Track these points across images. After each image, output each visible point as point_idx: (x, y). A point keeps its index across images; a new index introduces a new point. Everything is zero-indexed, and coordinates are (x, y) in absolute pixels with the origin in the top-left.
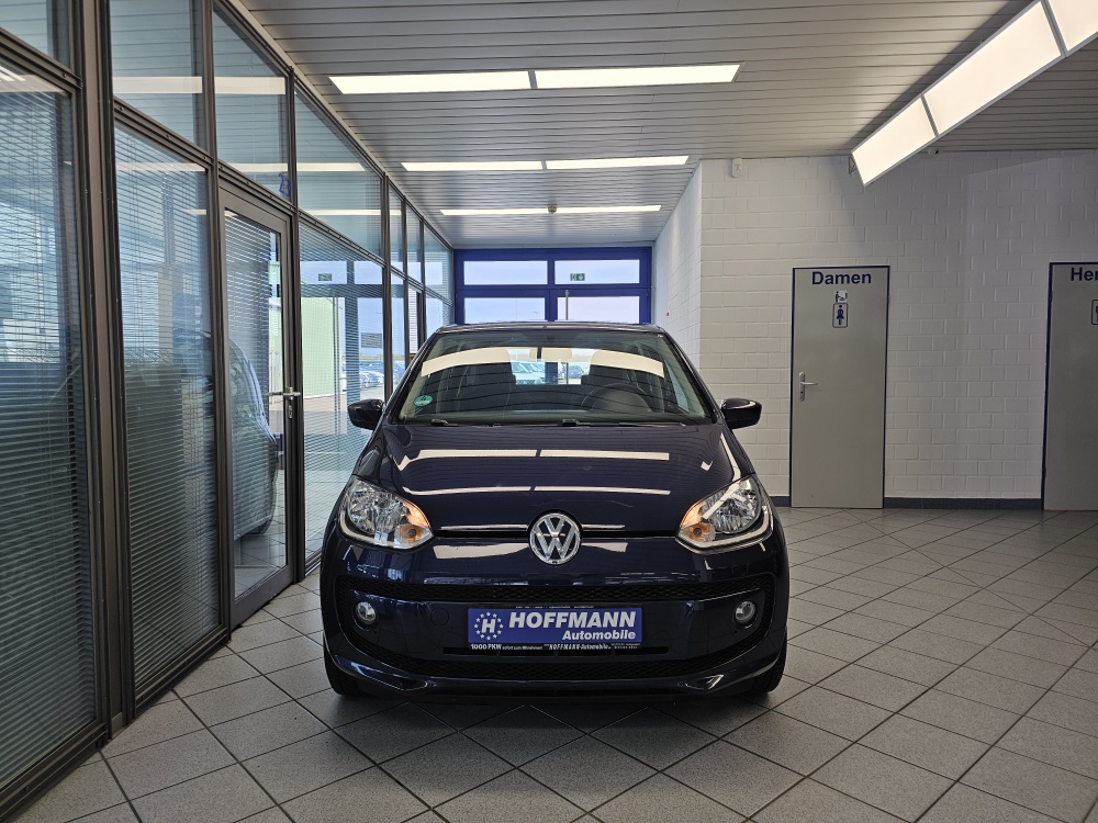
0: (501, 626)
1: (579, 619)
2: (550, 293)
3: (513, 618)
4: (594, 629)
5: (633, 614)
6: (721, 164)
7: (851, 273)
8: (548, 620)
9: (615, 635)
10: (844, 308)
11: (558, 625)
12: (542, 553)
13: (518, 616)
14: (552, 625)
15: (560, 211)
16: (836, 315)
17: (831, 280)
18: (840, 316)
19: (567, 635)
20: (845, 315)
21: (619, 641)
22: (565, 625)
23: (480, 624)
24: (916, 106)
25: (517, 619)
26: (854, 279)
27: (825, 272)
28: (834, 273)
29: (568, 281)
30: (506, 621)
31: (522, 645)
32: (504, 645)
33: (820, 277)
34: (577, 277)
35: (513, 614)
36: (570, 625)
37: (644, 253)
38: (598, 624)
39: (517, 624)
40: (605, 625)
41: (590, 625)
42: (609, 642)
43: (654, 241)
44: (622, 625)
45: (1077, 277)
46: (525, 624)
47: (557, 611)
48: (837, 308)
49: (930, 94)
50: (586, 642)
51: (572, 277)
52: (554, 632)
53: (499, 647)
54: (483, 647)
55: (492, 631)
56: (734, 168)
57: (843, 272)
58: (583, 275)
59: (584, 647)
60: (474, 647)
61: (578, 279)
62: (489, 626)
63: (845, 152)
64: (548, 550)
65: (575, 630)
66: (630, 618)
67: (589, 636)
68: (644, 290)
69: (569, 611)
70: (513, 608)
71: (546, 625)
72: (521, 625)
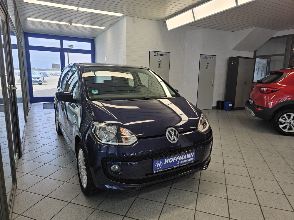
0: (162, 164)
1: (181, 158)
2: (62, 51)
3: (166, 161)
4: (185, 159)
5: (193, 153)
6: (131, 18)
7: (162, 53)
8: (174, 159)
9: (189, 160)
10: (161, 63)
11: (177, 160)
12: (171, 140)
13: (167, 160)
14: (175, 160)
15: (73, 24)
16: (159, 64)
17: (158, 55)
18: (160, 65)
19: (179, 163)
20: (161, 64)
21: (190, 161)
22: (178, 160)
23: (157, 165)
24: (190, 11)
25: (167, 161)
26: (163, 55)
27: (157, 53)
28: (159, 53)
29: (68, 47)
30: (164, 162)
31: (167, 168)
32: (163, 169)
33: (156, 54)
34: (71, 46)
35: (166, 160)
36: (179, 160)
37: (92, 41)
38: (186, 158)
39: (166, 162)
40: (187, 158)
41: (184, 159)
42: (187, 162)
43: (95, 38)
44: (191, 157)
45: (205, 58)
46: (169, 162)
47: (176, 156)
48: (159, 62)
49: (195, 9)
50: (183, 164)
51: (69, 46)
52: (176, 162)
53: (161, 170)
54: (157, 171)
55: (160, 166)
56: (135, 20)
57: (161, 53)
58: (73, 46)
59: (182, 165)
60: (155, 172)
61: (71, 47)
62: (159, 165)
63: (164, 21)
64: (172, 139)
65: (180, 161)
66: (192, 155)
67: (184, 162)
68: (93, 52)
69: (179, 156)
70: (166, 158)
71: (174, 161)
72: (167, 163)
